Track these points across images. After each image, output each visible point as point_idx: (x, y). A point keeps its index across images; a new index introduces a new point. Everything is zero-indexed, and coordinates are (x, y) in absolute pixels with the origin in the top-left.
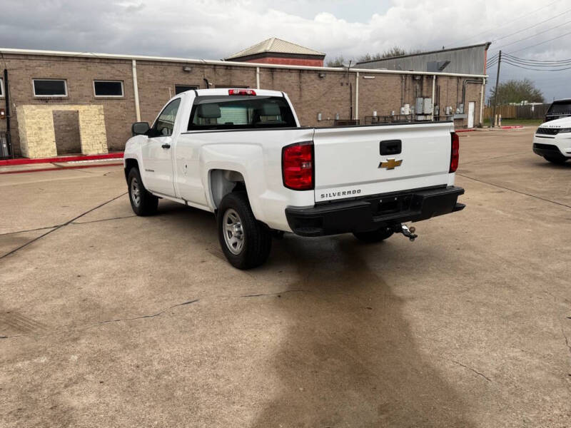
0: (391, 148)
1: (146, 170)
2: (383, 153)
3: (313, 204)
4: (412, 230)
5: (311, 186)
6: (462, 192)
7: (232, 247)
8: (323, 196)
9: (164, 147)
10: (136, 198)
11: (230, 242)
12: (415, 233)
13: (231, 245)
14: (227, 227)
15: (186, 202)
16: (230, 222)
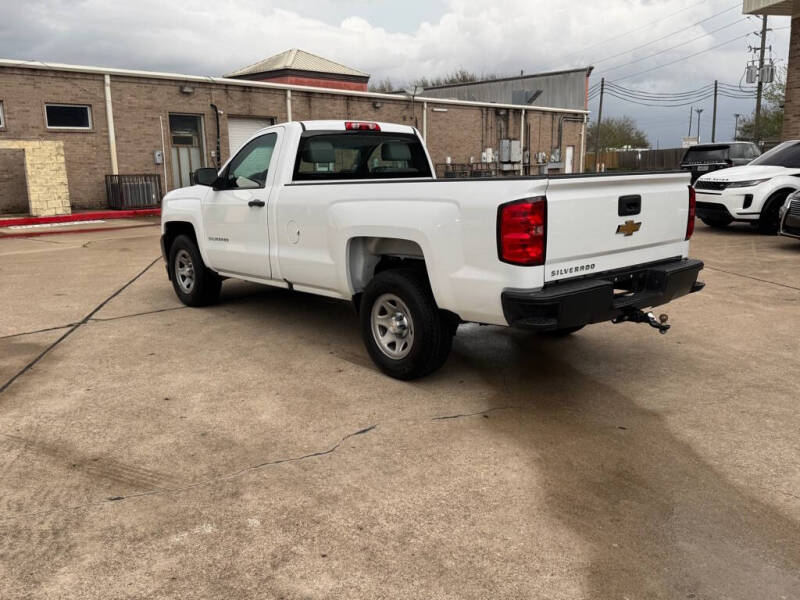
0: (629, 205)
1: (210, 239)
2: (622, 213)
3: (542, 285)
4: (663, 318)
5: (540, 260)
6: (700, 266)
7: (388, 348)
8: (553, 273)
9: (251, 204)
10: (183, 281)
11: (384, 341)
12: (668, 323)
13: (386, 345)
14: (378, 320)
15: (290, 284)
16: (383, 312)
